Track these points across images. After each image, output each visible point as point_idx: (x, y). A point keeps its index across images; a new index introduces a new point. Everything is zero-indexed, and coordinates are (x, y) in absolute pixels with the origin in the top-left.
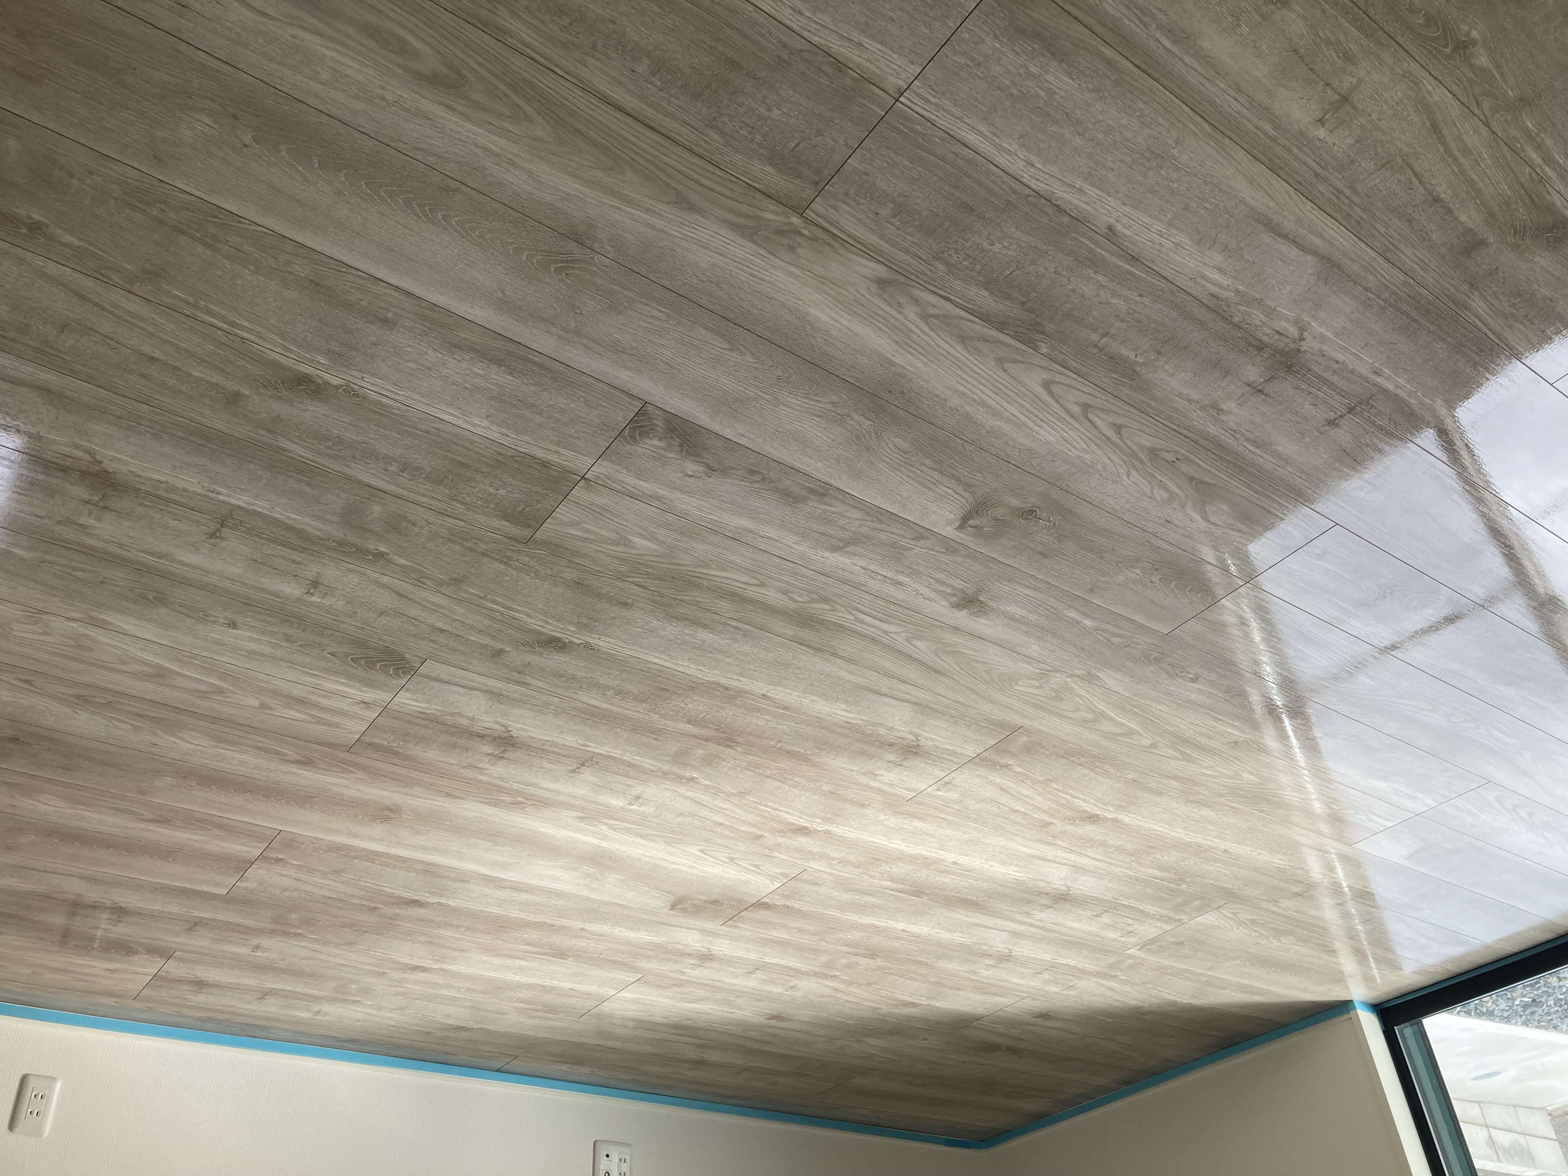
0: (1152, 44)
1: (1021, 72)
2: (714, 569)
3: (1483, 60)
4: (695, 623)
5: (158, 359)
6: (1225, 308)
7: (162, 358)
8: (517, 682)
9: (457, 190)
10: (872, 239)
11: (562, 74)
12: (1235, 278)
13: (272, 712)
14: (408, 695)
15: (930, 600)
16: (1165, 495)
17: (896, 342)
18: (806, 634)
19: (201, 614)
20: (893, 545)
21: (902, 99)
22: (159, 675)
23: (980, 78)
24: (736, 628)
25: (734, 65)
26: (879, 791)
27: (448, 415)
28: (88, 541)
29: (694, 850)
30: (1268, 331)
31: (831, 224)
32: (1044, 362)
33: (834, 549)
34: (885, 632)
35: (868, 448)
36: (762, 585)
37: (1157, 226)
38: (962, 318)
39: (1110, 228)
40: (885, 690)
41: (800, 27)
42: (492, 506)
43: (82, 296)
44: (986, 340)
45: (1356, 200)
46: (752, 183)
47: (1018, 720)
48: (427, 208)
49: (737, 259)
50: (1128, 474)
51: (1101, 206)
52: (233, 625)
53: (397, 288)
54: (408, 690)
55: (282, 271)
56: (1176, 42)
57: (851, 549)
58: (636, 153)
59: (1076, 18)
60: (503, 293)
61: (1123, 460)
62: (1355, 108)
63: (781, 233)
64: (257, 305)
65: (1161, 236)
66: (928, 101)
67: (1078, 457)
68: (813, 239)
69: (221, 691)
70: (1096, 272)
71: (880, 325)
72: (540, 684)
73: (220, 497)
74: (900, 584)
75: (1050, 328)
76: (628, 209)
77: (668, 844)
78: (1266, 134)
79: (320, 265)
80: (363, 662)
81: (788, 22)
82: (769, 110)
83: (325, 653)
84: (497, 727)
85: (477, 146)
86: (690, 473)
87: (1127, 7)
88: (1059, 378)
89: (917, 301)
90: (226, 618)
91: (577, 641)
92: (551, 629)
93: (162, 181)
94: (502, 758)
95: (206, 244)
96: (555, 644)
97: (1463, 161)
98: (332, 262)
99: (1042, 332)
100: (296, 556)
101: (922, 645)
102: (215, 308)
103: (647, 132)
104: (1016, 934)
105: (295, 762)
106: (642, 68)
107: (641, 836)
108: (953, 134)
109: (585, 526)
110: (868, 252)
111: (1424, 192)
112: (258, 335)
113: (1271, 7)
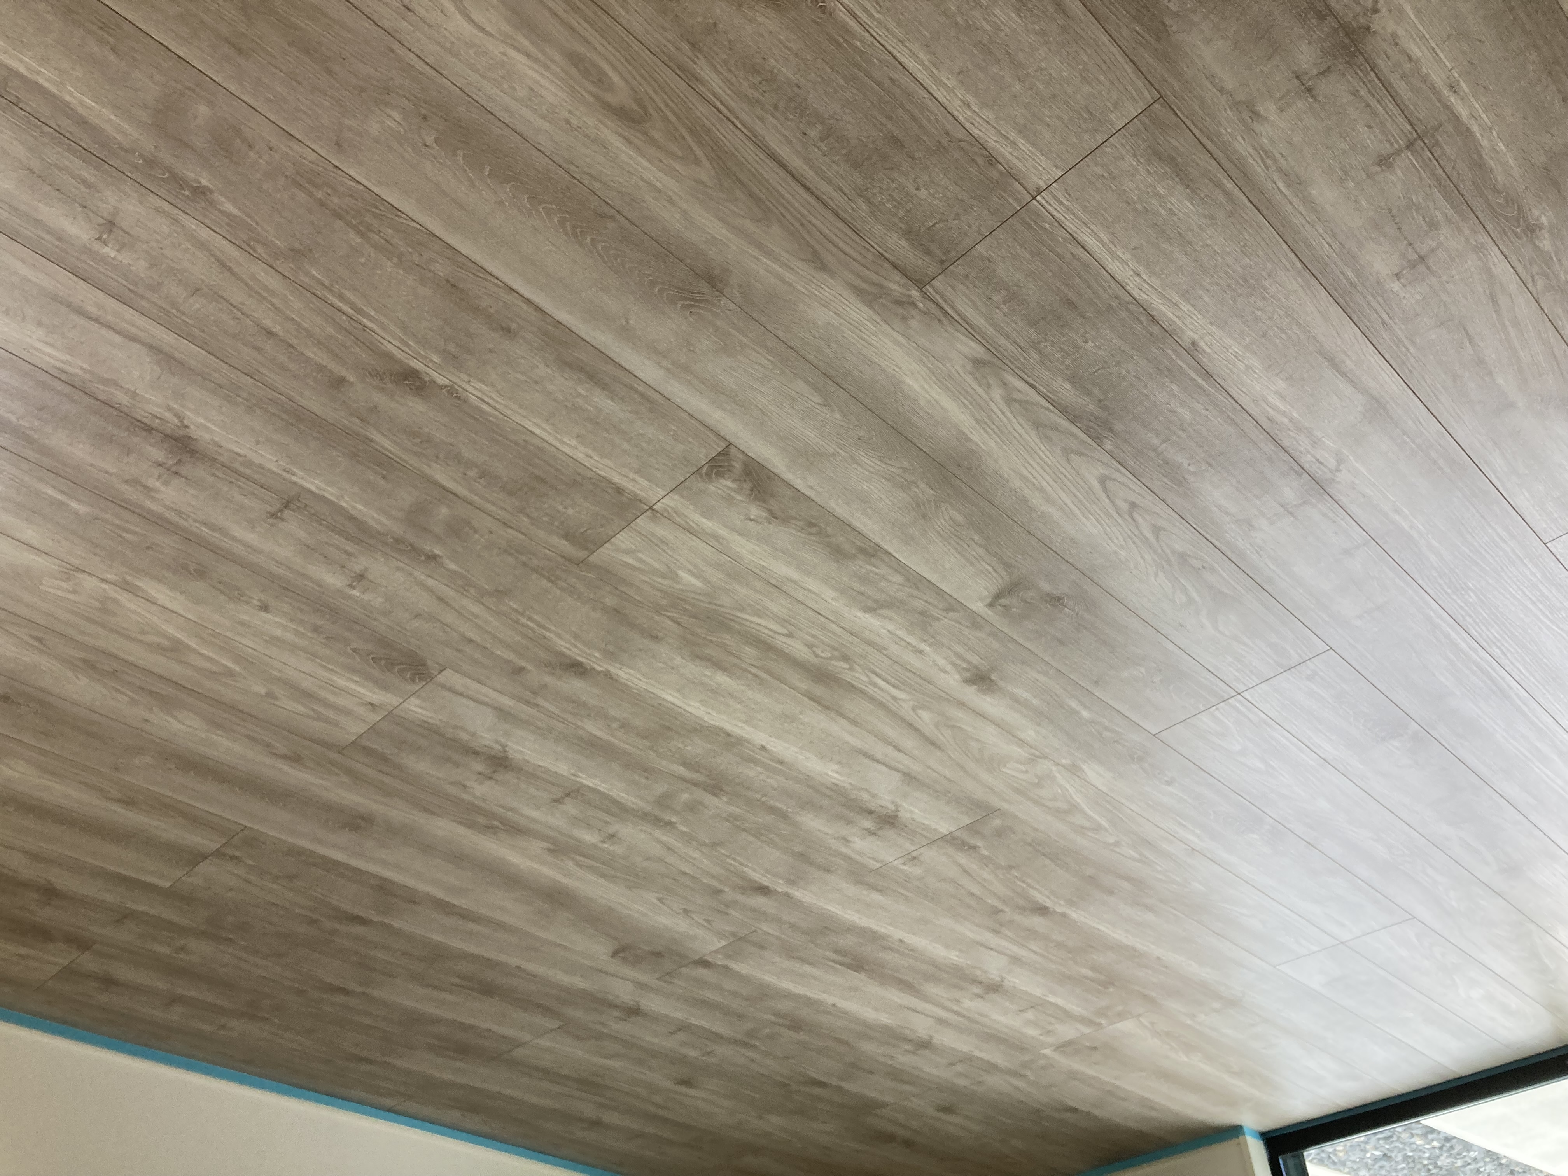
0: (1269, 185)
1: (1149, 190)
2: (749, 614)
3: (1546, 244)
4: (718, 665)
5: (275, 335)
6: (1278, 432)
7: (281, 333)
8: (528, 703)
9: (613, 218)
10: (980, 321)
11: (739, 126)
12: (1292, 406)
13: (276, 703)
14: (417, 702)
15: (945, 672)
16: (1184, 599)
17: (976, 419)
18: (819, 690)
19: (236, 593)
20: (924, 614)
21: (1038, 198)
22: (175, 649)
23: (1112, 190)
24: (755, 675)
25: (898, 143)
26: (846, 858)
27: (540, 429)
28: (149, 504)
29: (652, 897)
30: (1309, 458)
31: (945, 301)
32: (1106, 458)
33: (870, 610)
34: (894, 699)
35: (925, 517)
36: (791, 636)
37: (1236, 348)
38: (1042, 407)
39: (1194, 343)
40: (879, 756)
41: (965, 118)
42: (556, 523)
43: (222, 264)
44: (1058, 430)
45: (1412, 350)
46: (885, 254)
47: (997, 803)
48: (579, 230)
49: (851, 321)
50: (1156, 575)
51: (1190, 322)
52: (265, 608)
53: (528, 301)
54: (419, 697)
55: (423, 268)
56: (1289, 186)
57: (884, 611)
58: (788, 210)
59: (1208, 151)
60: (627, 322)
61: (1154, 560)
62: (1428, 268)
63: (899, 303)
64: (389, 296)
65: (1236, 357)
66: (1061, 203)
67: (1115, 552)
68: (926, 313)
69: (231, 674)
70: (1172, 382)
71: (966, 402)
72: (552, 708)
73: (294, 478)
74: (921, 652)
75: (1118, 427)
76: (765, 260)
77: (629, 888)
78: (1348, 279)
79: (461, 268)
80: (383, 662)
81: (956, 113)
82: (918, 189)
83: (348, 649)
84: (495, 746)
85: (642, 179)
86: (752, 517)
87: (1255, 149)
88: (1117, 476)
89: (1005, 384)
90: (260, 600)
91: (599, 668)
92: (576, 653)
93: (336, 167)
94: (491, 778)
95: (358, 232)
96: (577, 668)
97: (1510, 329)
98: (473, 266)
99: (1110, 430)
100: (350, 547)
101: (925, 715)
102: (348, 294)
103: (802, 191)
104: (941, 1021)
105: (285, 757)
106: (813, 133)
107: (604, 876)
108: (1075, 235)
109: (640, 555)
110: (973, 332)
111: (1472, 353)
112: (382, 326)
113: (1377, 168)
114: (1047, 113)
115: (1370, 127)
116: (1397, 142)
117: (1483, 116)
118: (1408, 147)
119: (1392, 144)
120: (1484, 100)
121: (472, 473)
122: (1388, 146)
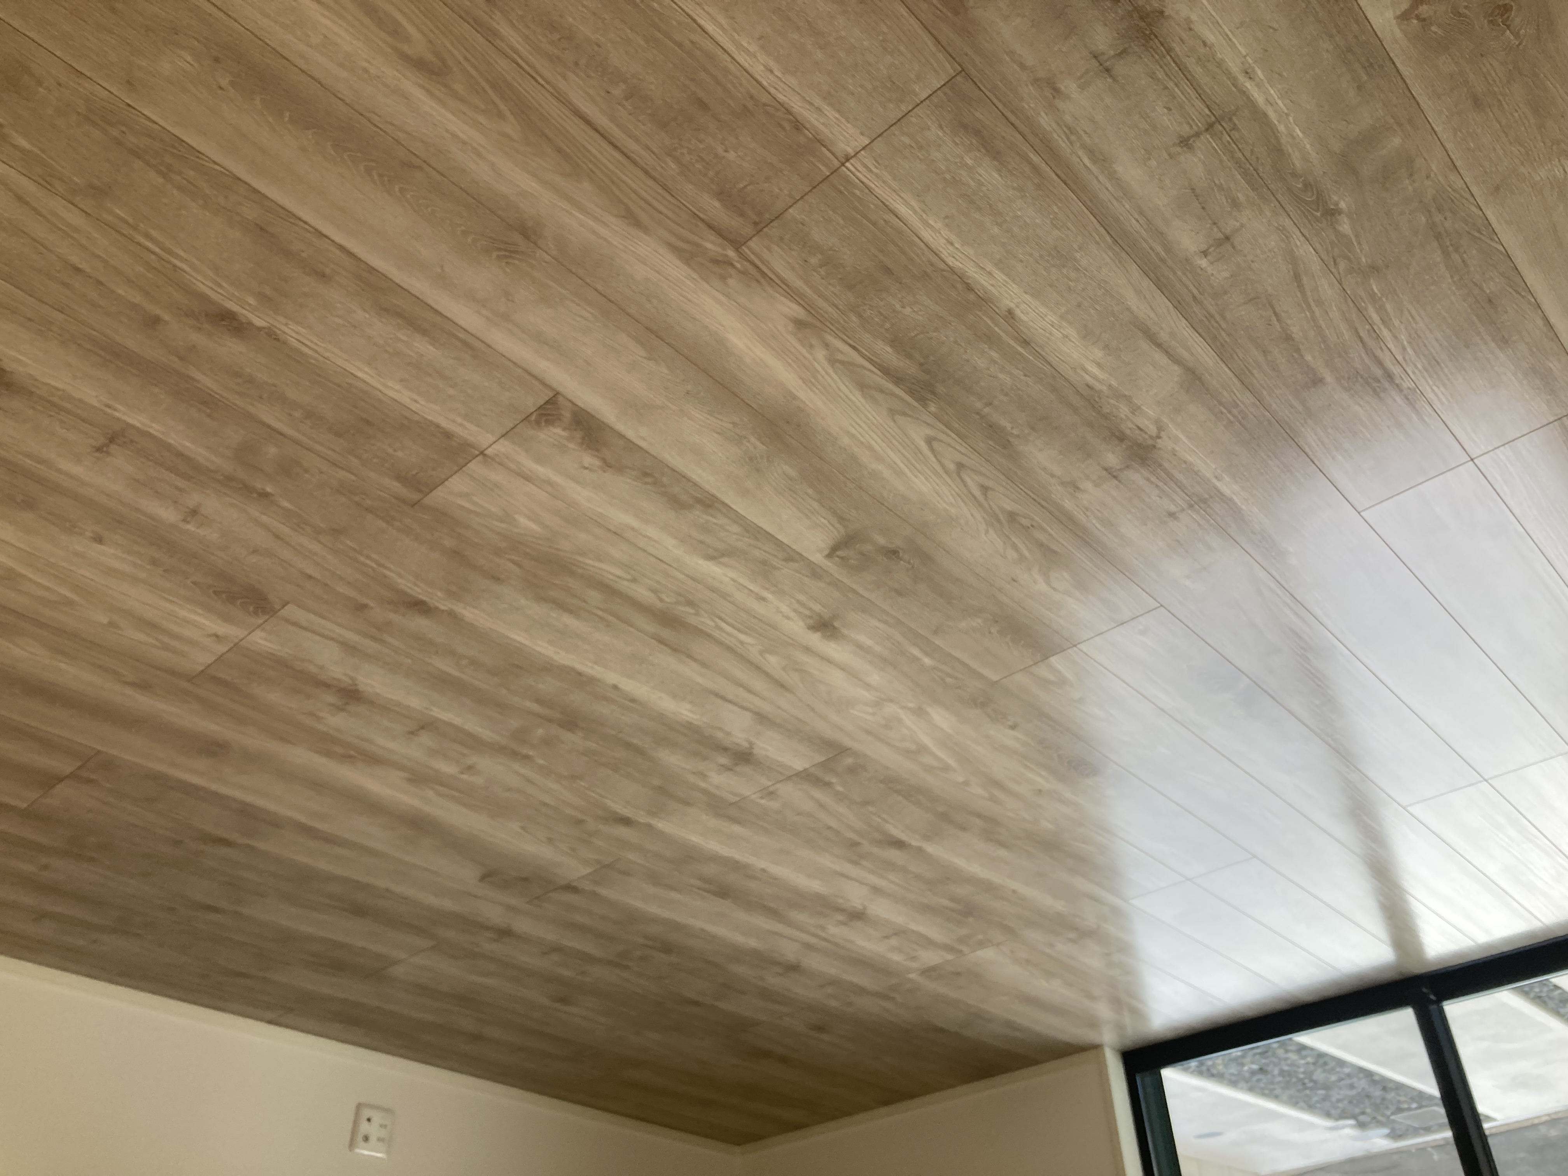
0: (1075, 159)
1: (957, 161)
2: (591, 559)
3: (1346, 227)
4: (563, 607)
5: (85, 272)
6: (1097, 399)
7: (88, 270)
8: (374, 638)
9: (419, 167)
10: (798, 283)
11: (542, 83)
12: (1110, 375)
13: (120, 632)
14: (263, 634)
15: (788, 618)
16: (1015, 555)
17: (803, 380)
18: (666, 633)
19: (67, 524)
20: (764, 563)
21: (848, 164)
23: (920, 160)
24: (601, 618)
25: (703, 106)
26: (705, 792)
27: (365, 374)
29: (515, 826)
30: (1130, 425)
31: (762, 262)
32: (931, 420)
33: (711, 558)
34: (742, 643)
35: (758, 470)
36: (634, 580)
37: (1052, 318)
38: (865, 368)
39: (1010, 312)
40: (730, 697)
41: (769, 84)
42: (387, 465)
44: (883, 392)
45: (1224, 325)
46: (697, 213)
47: (847, 742)
48: (386, 179)
49: (670, 278)
50: (987, 532)
51: (1006, 292)
52: (99, 540)
53: (341, 248)
54: (263, 630)
55: (230, 211)
56: (1094, 161)
57: (725, 560)
58: (597, 166)
59: (1012, 124)
60: (443, 270)
61: (984, 518)
62: (1234, 247)
63: (716, 262)
64: (198, 238)
65: (1052, 326)
66: (870, 171)
67: (946, 510)
68: (744, 273)
69: (70, 603)
70: (990, 348)
71: (790, 361)
73: (117, 414)
74: (764, 599)
75: (941, 389)
76: (578, 215)
77: (491, 817)
78: (1157, 254)
79: (270, 213)
80: (224, 596)
81: (759, 78)
82: (726, 151)
83: (188, 582)
84: (345, 679)
85: (447, 131)
86: (586, 465)
87: (1058, 124)
88: (942, 436)
89: (827, 345)
90: (93, 532)
91: (442, 607)
92: (419, 592)
93: (129, 105)
94: (343, 710)
95: (159, 172)
96: (420, 607)
97: (1316, 309)
98: (282, 211)
99: (933, 393)
100: (181, 483)
101: (773, 659)
102: (154, 233)
103: (609, 148)
104: (808, 946)
105: (132, 684)
106: (616, 92)
107: (465, 805)
108: (887, 203)
109: (475, 499)
110: (792, 294)
111: (1280, 330)
112: (192, 266)
113: (1178, 149)
114: (850, 81)
115: (1169, 109)
116: (1197, 125)
117: (1280, 102)
118: (1207, 130)
119: (1191, 127)
120: (1280, 87)
121: (298, 414)
122: (1187, 127)
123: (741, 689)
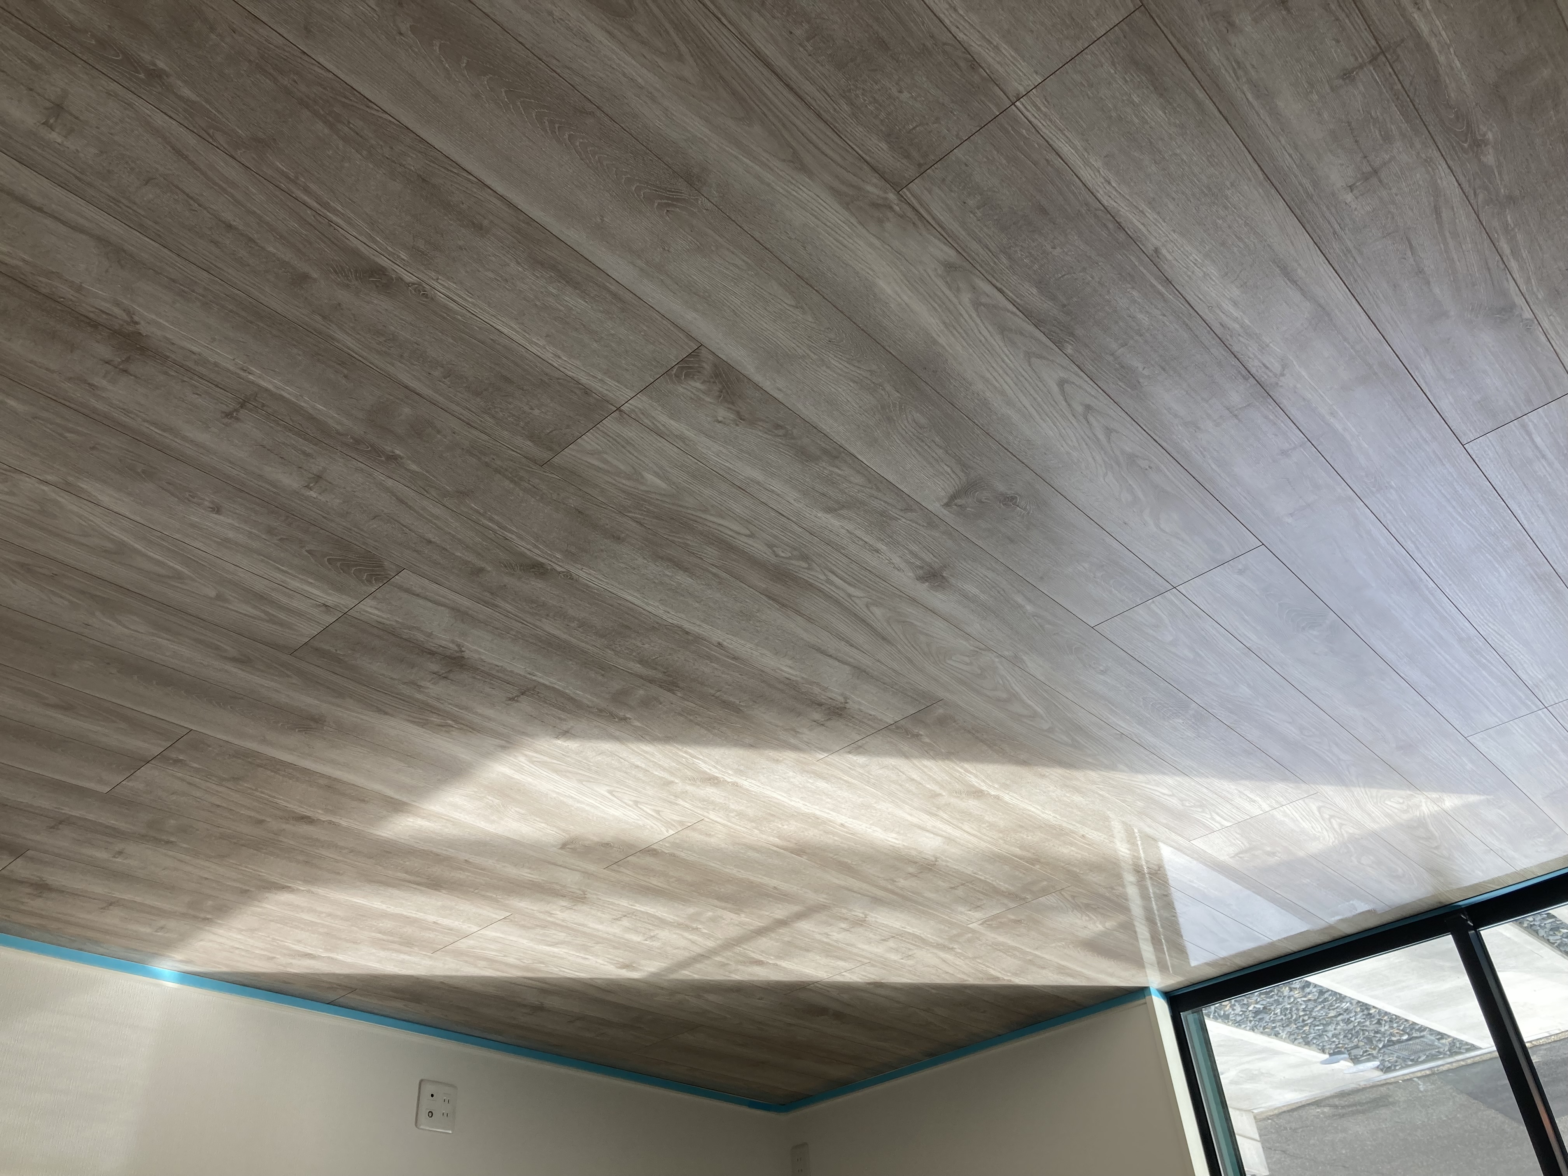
0: (1239, 94)
1: (1125, 98)
2: (712, 515)
3: (1490, 158)
4: (678, 565)
5: (236, 229)
6: (1229, 337)
7: (240, 227)
8: (486, 603)
9: (592, 114)
10: (954, 226)
11: (726, 22)
12: (1244, 313)
13: (226, 605)
14: (373, 603)
15: (899, 570)
16: (1130, 498)
17: (944, 323)
18: (777, 589)
19: (187, 494)
20: (883, 514)
21: (1018, 104)
22: (119, 552)
23: (1089, 98)
24: (715, 575)
25: (883, 45)
27: (508, 328)
28: (93, 402)
29: (603, 790)
30: (1256, 363)
31: (922, 205)
32: (1066, 362)
33: (829, 510)
34: (850, 596)
35: (889, 419)
36: (752, 536)
37: (1196, 255)
38: (1008, 311)
39: (1156, 250)
40: (830, 650)
41: (951, 22)
42: (522, 424)
43: (178, 153)
44: (1021, 334)
45: (1360, 261)
46: (864, 156)
47: (941, 693)
48: (557, 126)
49: (828, 224)
50: (1105, 475)
51: (1156, 230)
52: (217, 510)
53: (502, 198)
54: (375, 598)
55: (394, 162)
56: (1258, 96)
57: (844, 512)
58: (770, 109)
59: (1183, 60)
60: (602, 220)
61: (1104, 461)
62: (1381, 181)
63: (875, 205)
64: (357, 190)
65: (1195, 264)
66: (1039, 109)
67: (1068, 453)
68: (902, 216)
69: (179, 577)
70: (1133, 288)
71: (936, 305)
72: (509, 607)
73: (251, 377)
74: (877, 551)
75: (1079, 331)
76: (745, 159)
77: (580, 781)
78: (1305, 189)
79: (434, 162)
80: (338, 564)
81: (942, 16)
82: (901, 92)
83: (303, 551)
84: (451, 646)
85: (624, 74)
86: (720, 419)
87: (1228, 60)
88: (1075, 379)
89: (974, 288)
90: (212, 502)
91: (559, 569)
92: (537, 554)
93: (304, 53)
94: (446, 678)
95: (326, 123)
96: (538, 569)
97: (1450, 241)
98: (446, 160)
99: (1072, 334)
100: (309, 448)
101: (878, 611)
102: (312, 186)
103: (786, 92)
105: (234, 660)
106: (799, 32)
107: (556, 771)
108: (1051, 142)
109: (605, 456)
110: (947, 237)
111: (1413, 263)
112: (349, 221)
113: (1341, 81)
114: (1031, 18)
115: (1338, 41)
116: (1362, 57)
117: (1443, 33)
118: (1370, 62)
119: (1356, 59)
120: (1445, 18)
121: (437, 373)
122: (1352, 59)
123: (843, 643)
